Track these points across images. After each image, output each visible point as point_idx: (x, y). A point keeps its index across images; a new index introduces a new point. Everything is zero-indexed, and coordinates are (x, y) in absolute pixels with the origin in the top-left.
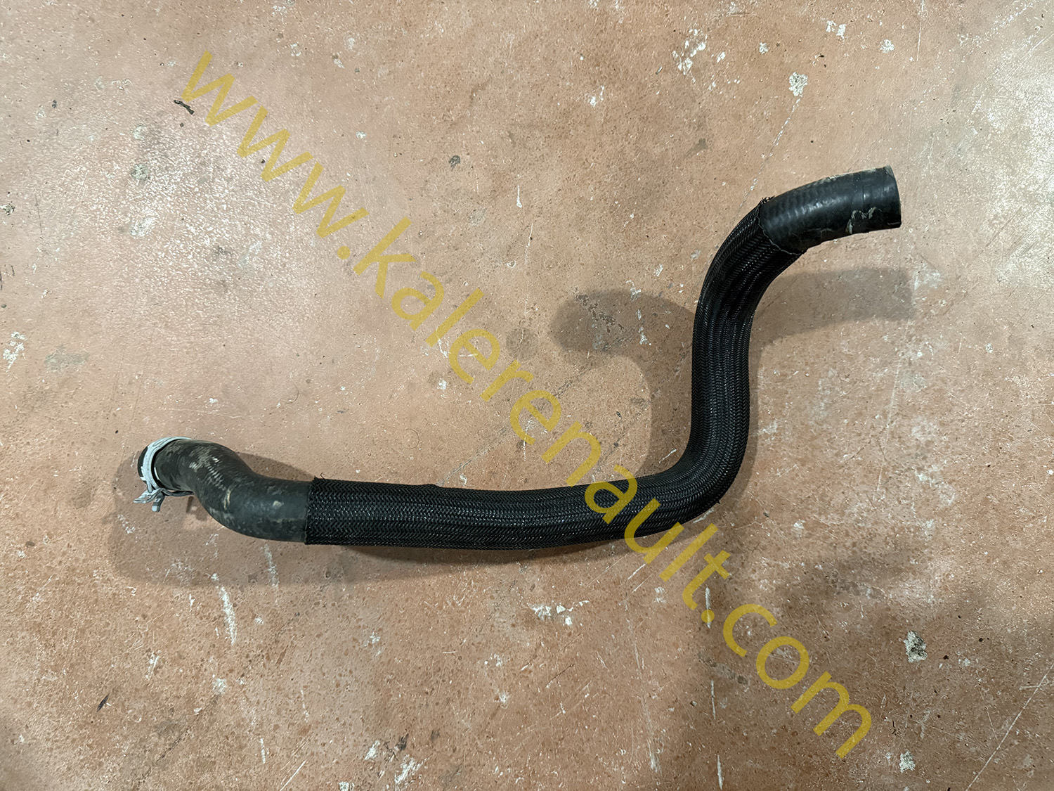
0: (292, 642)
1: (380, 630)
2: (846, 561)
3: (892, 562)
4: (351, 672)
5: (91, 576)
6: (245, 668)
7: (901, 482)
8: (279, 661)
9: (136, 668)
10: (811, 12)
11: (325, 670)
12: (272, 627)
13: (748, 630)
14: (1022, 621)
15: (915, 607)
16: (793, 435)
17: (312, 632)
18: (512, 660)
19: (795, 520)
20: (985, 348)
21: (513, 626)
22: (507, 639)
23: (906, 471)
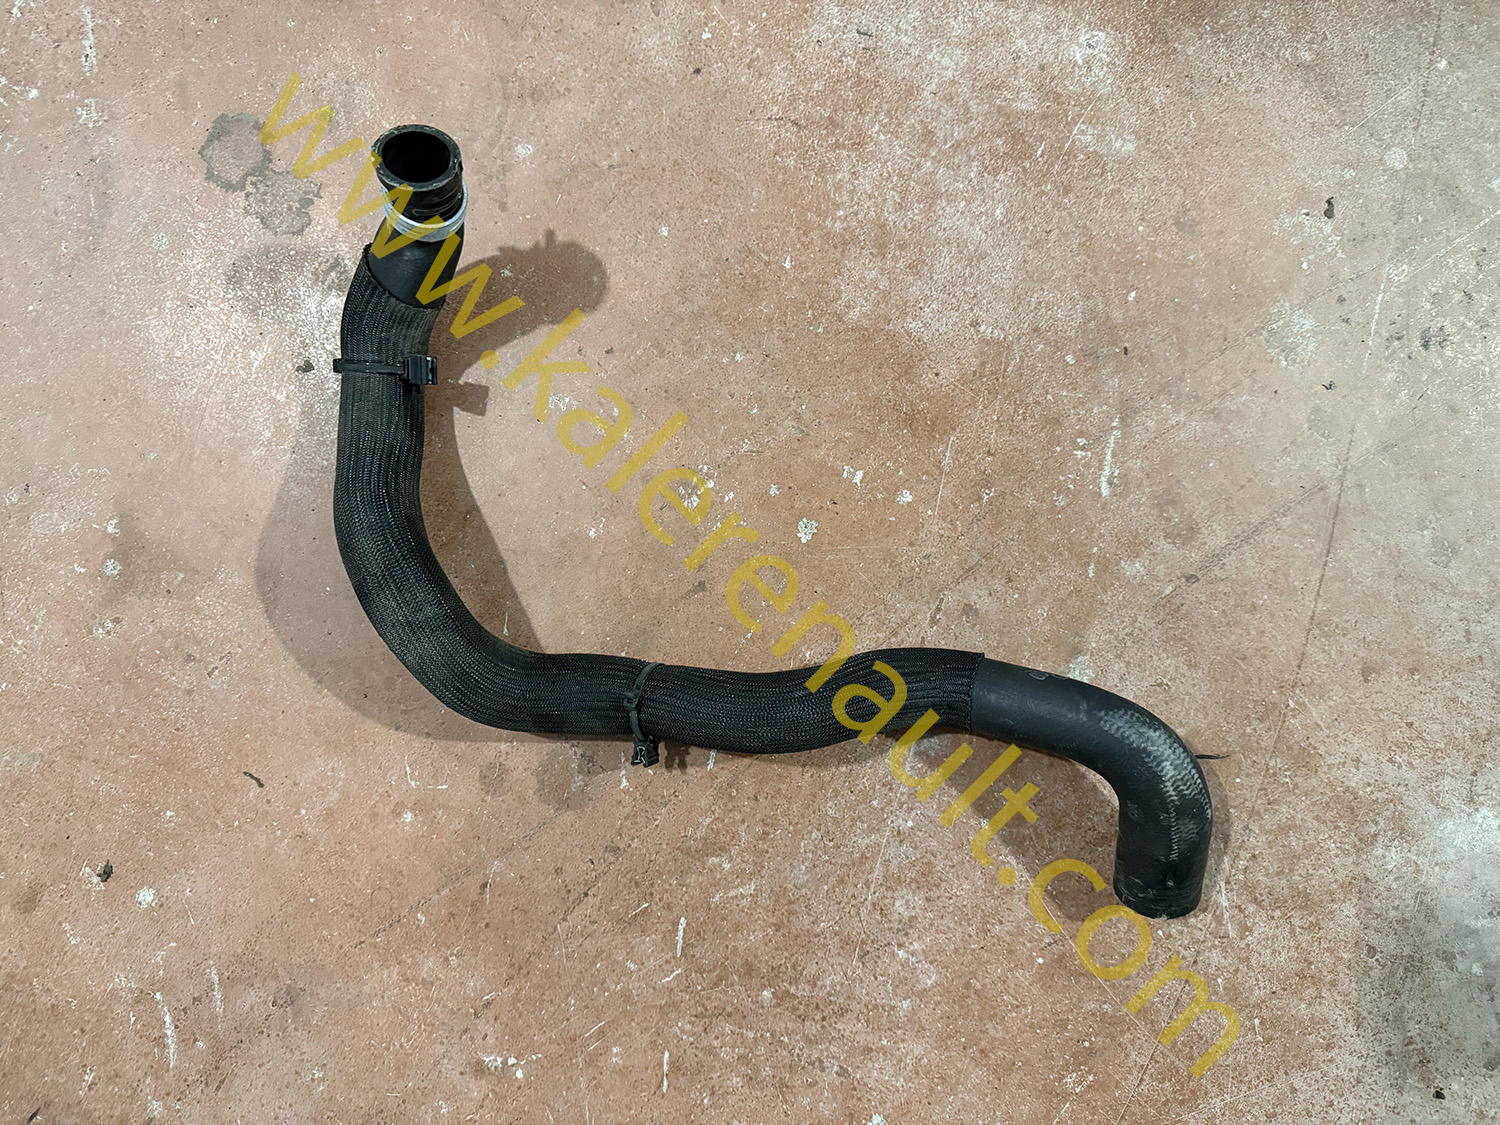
0: (233, 1070)
1: (324, 1065)
2: (813, 1035)
3: (862, 1041)
4: (291, 1105)
5: (31, 984)
6: (182, 1093)
7: (879, 957)
8: (218, 1088)
9: (70, 1083)
10: (828, 455)
11: (265, 1102)
12: (213, 1052)
13: (705, 1097)
14: (994, 1114)
15: (883, 1089)
16: (770, 898)
17: (254, 1062)
18: (458, 1108)
19: (763, 987)
20: (980, 823)
21: (462, 1073)
22: (454, 1087)
23: (886, 945)
